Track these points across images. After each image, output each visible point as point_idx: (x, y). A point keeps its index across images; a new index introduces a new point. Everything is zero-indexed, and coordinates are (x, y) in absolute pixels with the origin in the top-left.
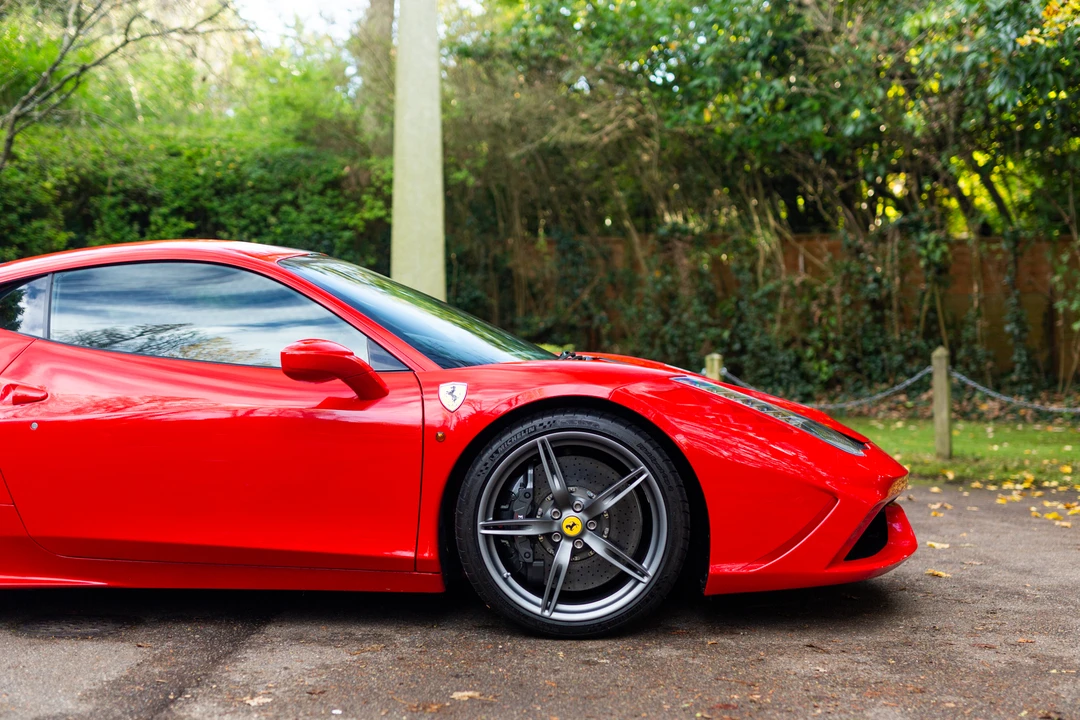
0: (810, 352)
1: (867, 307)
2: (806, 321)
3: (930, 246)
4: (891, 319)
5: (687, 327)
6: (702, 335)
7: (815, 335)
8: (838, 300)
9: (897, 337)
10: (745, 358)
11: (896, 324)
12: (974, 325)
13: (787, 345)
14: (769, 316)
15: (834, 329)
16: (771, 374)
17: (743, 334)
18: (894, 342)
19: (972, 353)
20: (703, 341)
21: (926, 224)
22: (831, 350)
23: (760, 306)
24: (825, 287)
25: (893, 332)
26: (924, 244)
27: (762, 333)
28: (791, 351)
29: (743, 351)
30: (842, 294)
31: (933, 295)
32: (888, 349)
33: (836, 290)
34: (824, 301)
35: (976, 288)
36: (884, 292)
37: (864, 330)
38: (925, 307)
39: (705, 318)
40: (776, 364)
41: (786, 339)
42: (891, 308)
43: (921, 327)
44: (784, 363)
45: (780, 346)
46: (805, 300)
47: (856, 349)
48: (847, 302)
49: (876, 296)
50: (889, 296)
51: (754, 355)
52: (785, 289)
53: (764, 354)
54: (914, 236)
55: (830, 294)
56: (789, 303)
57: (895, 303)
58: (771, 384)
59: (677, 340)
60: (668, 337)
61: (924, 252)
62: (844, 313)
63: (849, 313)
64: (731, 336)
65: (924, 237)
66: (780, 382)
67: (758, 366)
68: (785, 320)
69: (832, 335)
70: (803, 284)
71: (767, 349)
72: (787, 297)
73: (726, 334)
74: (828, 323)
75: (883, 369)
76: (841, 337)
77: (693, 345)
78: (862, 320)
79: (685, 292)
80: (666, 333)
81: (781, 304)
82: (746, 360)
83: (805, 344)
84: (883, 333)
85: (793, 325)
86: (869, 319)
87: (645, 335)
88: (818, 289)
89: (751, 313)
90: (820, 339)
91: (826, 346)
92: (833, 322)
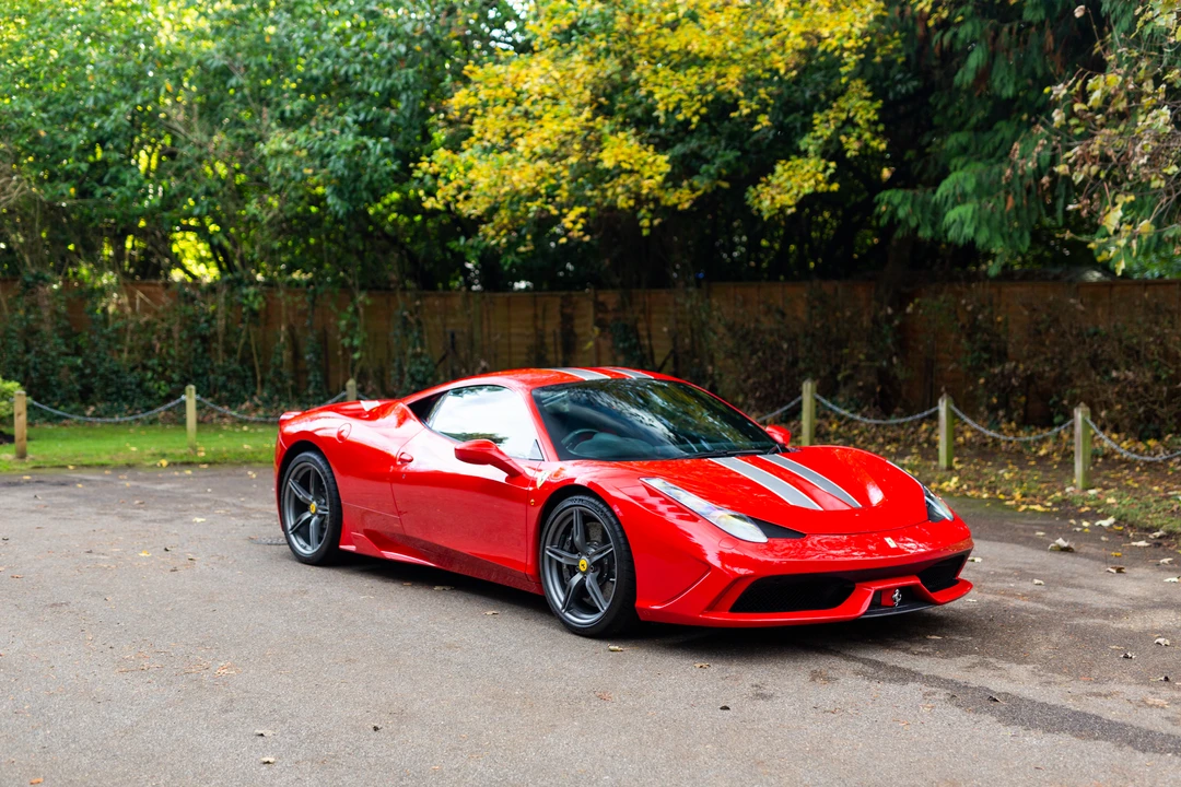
0: (149, 375)
1: (198, 341)
2: (148, 350)
3: (251, 298)
4: (216, 350)
5: (48, 355)
6: (61, 362)
7: (153, 362)
8: (176, 335)
9: (221, 363)
10: (93, 380)
11: (220, 352)
12: (281, 354)
13: (133, 369)
14: (118, 347)
15: (173, 358)
16: (118, 392)
17: (94, 361)
18: (219, 367)
19: (278, 374)
20: (62, 366)
21: (246, 281)
22: (168, 373)
23: (109, 339)
24: (166, 325)
25: (217, 359)
26: (246, 297)
27: (111, 361)
28: (135, 374)
29: (94, 374)
30: (181, 331)
31: (248, 333)
32: (213, 371)
33: (176, 328)
34: (164, 336)
35: (283, 328)
36: (212, 330)
37: (196, 358)
38: (242, 341)
39: (63, 348)
40: (124, 384)
41: (131, 365)
42: (217, 341)
43: (238, 356)
44: (131, 383)
45: (128, 369)
46: (148, 335)
47: (188, 372)
48: (184, 337)
49: (208, 333)
50: (216, 333)
51: (102, 377)
52: (131, 326)
53: (114, 377)
54: (236, 290)
55: (169, 331)
56: (135, 338)
57: (221, 339)
58: (116, 400)
59: (38, 367)
60: (31, 364)
61: (245, 302)
62: (180, 345)
63: (185, 345)
64: (84, 362)
65: (245, 291)
66: (125, 399)
67: (107, 385)
68: (131, 351)
69: (170, 362)
70: (148, 324)
71: (116, 373)
72: (133, 332)
73: (79, 361)
74: (168, 353)
75: (208, 386)
76: (176, 363)
77: (53, 370)
78: (195, 350)
79: (46, 328)
80: (28, 361)
81: (128, 338)
82: (96, 383)
83: (145, 368)
84: (209, 359)
85: (136, 355)
86: (200, 350)
87: (11, 362)
88: (158, 327)
89: (102, 344)
90: (160, 365)
91: (165, 370)
92: (172, 352)
